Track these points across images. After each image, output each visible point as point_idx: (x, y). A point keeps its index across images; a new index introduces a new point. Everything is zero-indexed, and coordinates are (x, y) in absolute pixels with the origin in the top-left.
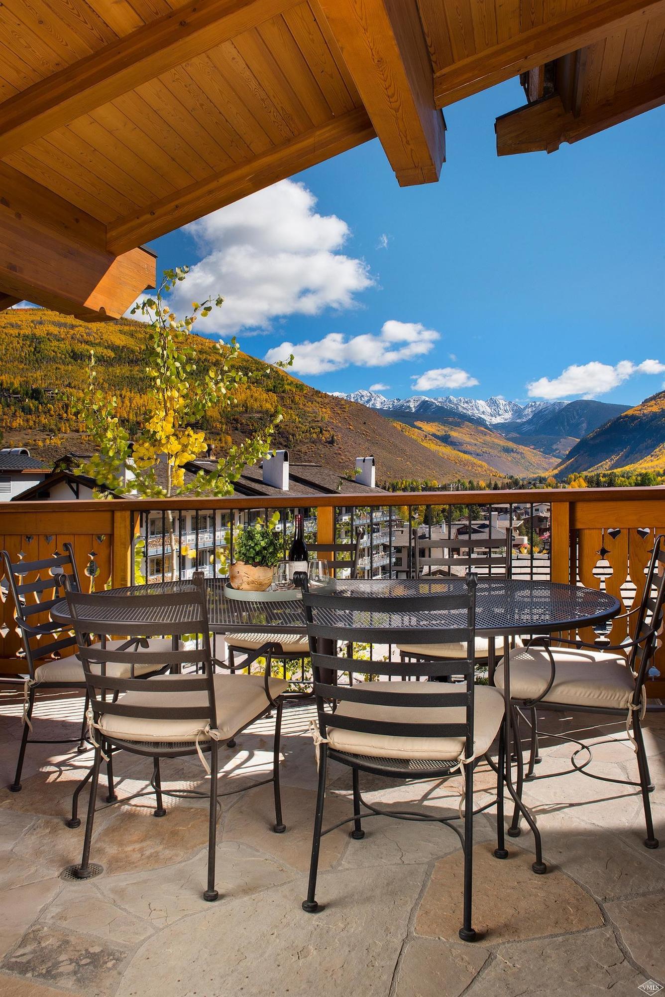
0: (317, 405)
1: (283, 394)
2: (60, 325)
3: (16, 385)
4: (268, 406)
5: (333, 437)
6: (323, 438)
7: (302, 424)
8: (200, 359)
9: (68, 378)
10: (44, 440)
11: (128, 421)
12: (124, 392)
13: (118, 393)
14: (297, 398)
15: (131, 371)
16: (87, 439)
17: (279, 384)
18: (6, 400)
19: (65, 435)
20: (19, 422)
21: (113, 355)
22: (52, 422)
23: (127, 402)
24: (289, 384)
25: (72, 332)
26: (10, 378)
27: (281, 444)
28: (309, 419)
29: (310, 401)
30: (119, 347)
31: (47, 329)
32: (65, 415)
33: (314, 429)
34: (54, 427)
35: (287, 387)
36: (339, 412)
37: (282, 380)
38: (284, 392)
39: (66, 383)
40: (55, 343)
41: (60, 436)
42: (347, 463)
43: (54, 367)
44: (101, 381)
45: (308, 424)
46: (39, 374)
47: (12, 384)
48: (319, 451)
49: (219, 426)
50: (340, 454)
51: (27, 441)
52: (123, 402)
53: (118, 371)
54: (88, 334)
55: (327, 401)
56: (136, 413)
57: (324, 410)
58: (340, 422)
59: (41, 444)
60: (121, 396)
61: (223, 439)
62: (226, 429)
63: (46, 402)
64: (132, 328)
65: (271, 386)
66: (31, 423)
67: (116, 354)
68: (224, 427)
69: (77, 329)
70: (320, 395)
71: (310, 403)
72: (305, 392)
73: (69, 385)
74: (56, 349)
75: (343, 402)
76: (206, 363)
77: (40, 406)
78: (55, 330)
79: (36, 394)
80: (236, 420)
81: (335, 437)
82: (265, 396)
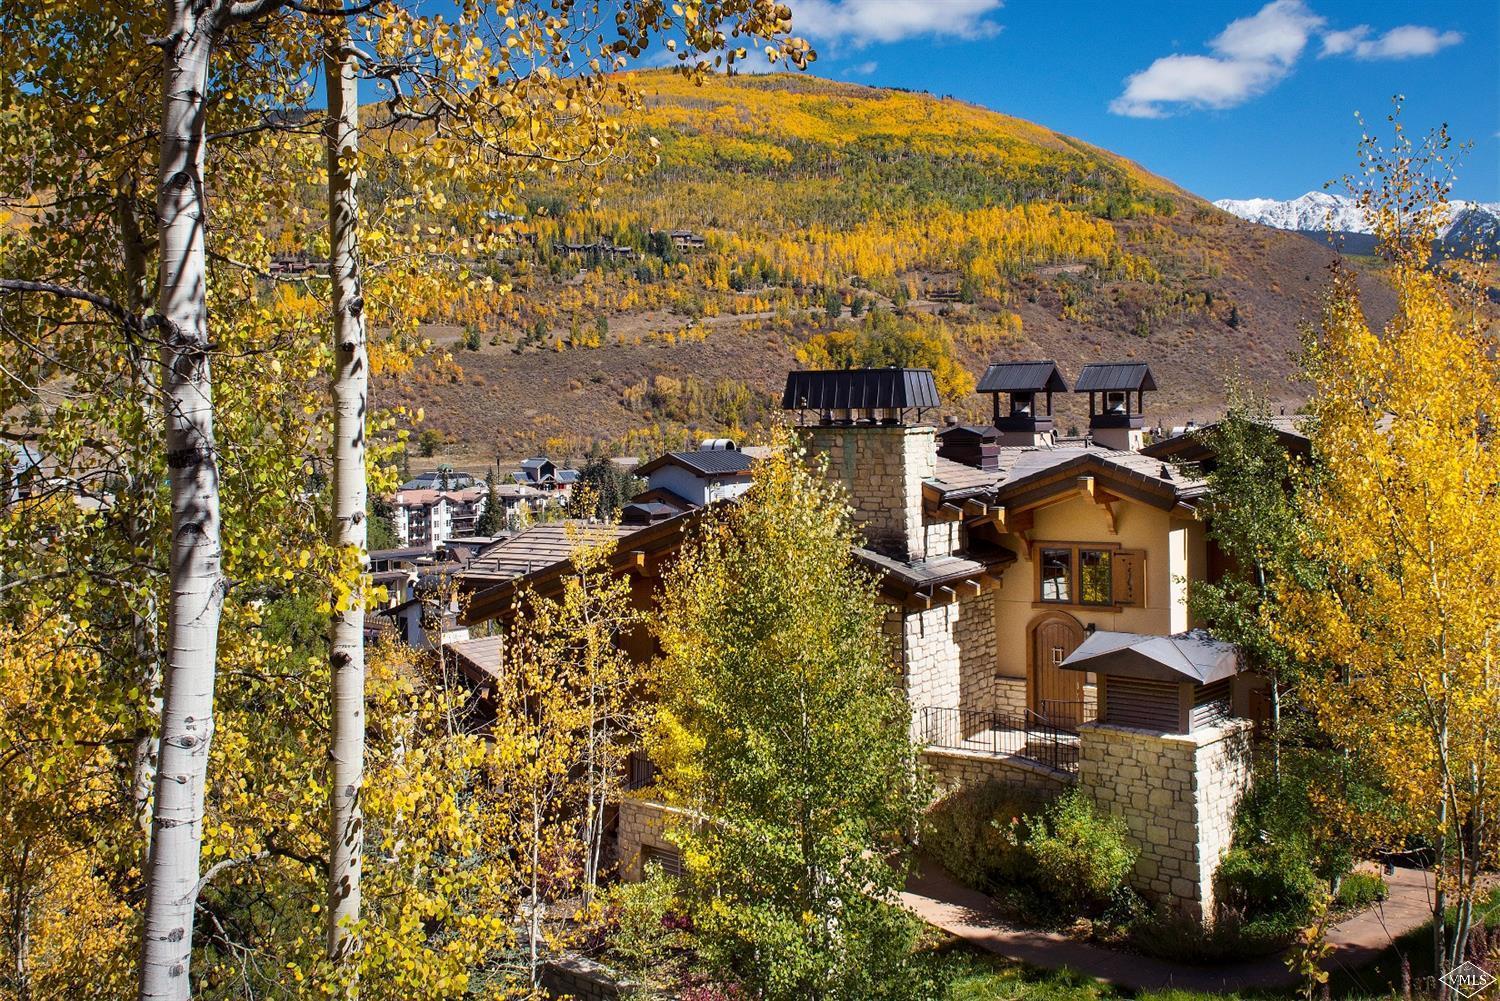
0: (1201, 242)
1: (1128, 223)
2: (691, 103)
3: (623, 229)
4: (1096, 250)
5: (1233, 312)
6: (1213, 314)
7: (1168, 286)
8: (956, 156)
9: (712, 209)
10: (677, 331)
11: (823, 290)
12: (812, 233)
13: (802, 234)
14: (1157, 228)
15: (824, 188)
16: (750, 327)
17: (1119, 200)
18: (607, 258)
19: (712, 320)
20: (632, 297)
21: (789, 157)
22: (689, 296)
23: (820, 253)
24: (1141, 200)
25: (713, 116)
26: (613, 215)
27: (1124, 329)
28: (1184, 275)
29: (1186, 234)
30: (800, 141)
31: (669, 112)
32: (709, 283)
33: (1193, 295)
34: (691, 306)
35: (1137, 207)
36: (1249, 256)
37: (1127, 191)
38: (1129, 217)
39: (709, 218)
40: (684, 141)
41: (705, 321)
42: (1265, 368)
43: (685, 189)
44: (770, 212)
45: (1179, 285)
46: (660, 202)
47: (616, 227)
48: (1204, 343)
49: (996, 294)
50: (1250, 348)
51: (648, 334)
52: (812, 252)
53: (801, 190)
54: (743, 119)
55: (1222, 231)
56: (837, 273)
57: (1216, 253)
58: (1251, 278)
59: (671, 339)
60: (807, 238)
61: (1005, 321)
62: (1011, 301)
63: (675, 258)
64: (824, 98)
65: (1102, 206)
66: (653, 300)
67: (795, 155)
68: (1007, 295)
69: (721, 110)
70: (1208, 220)
71: (1185, 239)
72: (1175, 215)
73: (714, 223)
74: (686, 153)
75: (1258, 234)
76: (968, 164)
77: (666, 268)
78: (681, 114)
79: (658, 245)
80: (1030, 281)
81: (1239, 312)
82: (1090, 229)
